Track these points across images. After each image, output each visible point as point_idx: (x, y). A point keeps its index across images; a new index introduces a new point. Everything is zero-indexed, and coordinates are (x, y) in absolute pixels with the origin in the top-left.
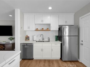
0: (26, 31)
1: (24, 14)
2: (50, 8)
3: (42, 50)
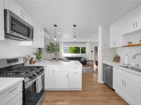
1: (110, 26)
3: (124, 83)
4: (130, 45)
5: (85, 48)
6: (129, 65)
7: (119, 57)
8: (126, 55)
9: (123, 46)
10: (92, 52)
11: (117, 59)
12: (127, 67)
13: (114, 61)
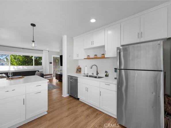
0: (78, 60)
1: (74, 38)
2: (93, 21)
3: (87, 90)
4: (88, 58)
5: (40, 58)
6: (88, 74)
7: (81, 68)
8: (86, 66)
9: (84, 59)
10: (51, 63)
11: (79, 70)
12: (87, 76)
13: (77, 72)
